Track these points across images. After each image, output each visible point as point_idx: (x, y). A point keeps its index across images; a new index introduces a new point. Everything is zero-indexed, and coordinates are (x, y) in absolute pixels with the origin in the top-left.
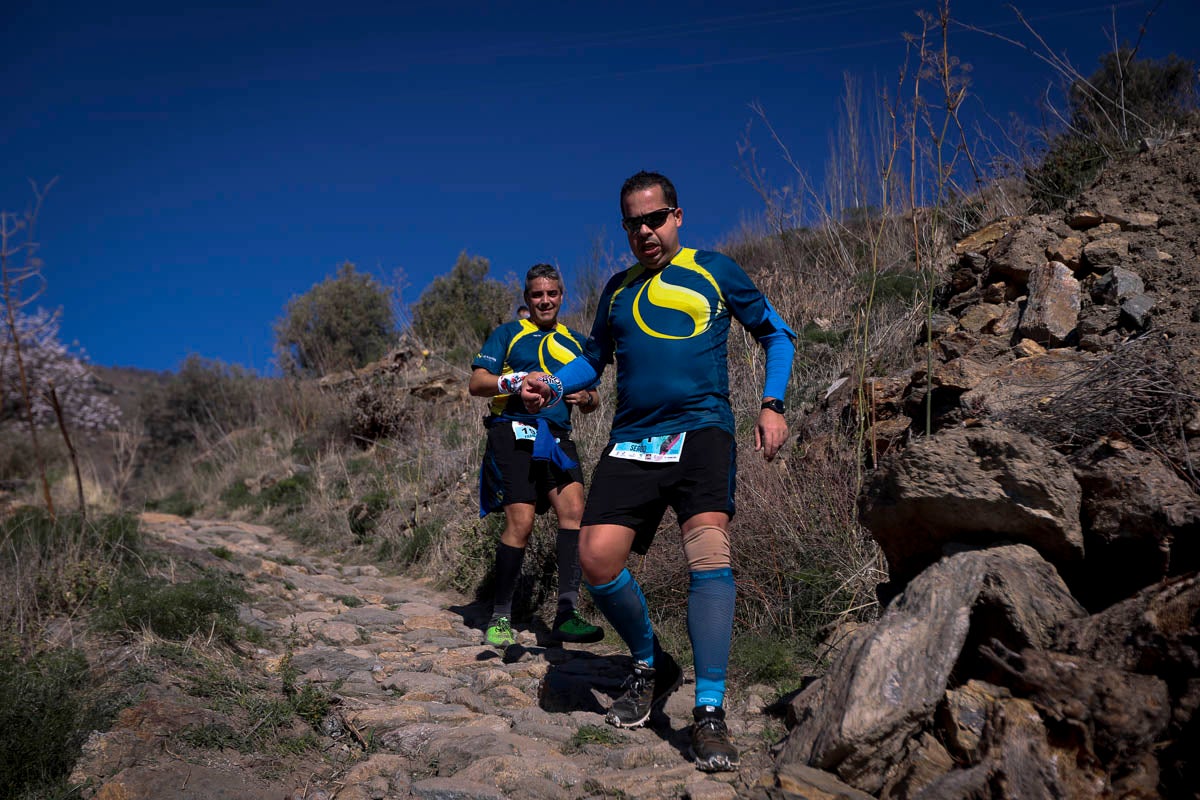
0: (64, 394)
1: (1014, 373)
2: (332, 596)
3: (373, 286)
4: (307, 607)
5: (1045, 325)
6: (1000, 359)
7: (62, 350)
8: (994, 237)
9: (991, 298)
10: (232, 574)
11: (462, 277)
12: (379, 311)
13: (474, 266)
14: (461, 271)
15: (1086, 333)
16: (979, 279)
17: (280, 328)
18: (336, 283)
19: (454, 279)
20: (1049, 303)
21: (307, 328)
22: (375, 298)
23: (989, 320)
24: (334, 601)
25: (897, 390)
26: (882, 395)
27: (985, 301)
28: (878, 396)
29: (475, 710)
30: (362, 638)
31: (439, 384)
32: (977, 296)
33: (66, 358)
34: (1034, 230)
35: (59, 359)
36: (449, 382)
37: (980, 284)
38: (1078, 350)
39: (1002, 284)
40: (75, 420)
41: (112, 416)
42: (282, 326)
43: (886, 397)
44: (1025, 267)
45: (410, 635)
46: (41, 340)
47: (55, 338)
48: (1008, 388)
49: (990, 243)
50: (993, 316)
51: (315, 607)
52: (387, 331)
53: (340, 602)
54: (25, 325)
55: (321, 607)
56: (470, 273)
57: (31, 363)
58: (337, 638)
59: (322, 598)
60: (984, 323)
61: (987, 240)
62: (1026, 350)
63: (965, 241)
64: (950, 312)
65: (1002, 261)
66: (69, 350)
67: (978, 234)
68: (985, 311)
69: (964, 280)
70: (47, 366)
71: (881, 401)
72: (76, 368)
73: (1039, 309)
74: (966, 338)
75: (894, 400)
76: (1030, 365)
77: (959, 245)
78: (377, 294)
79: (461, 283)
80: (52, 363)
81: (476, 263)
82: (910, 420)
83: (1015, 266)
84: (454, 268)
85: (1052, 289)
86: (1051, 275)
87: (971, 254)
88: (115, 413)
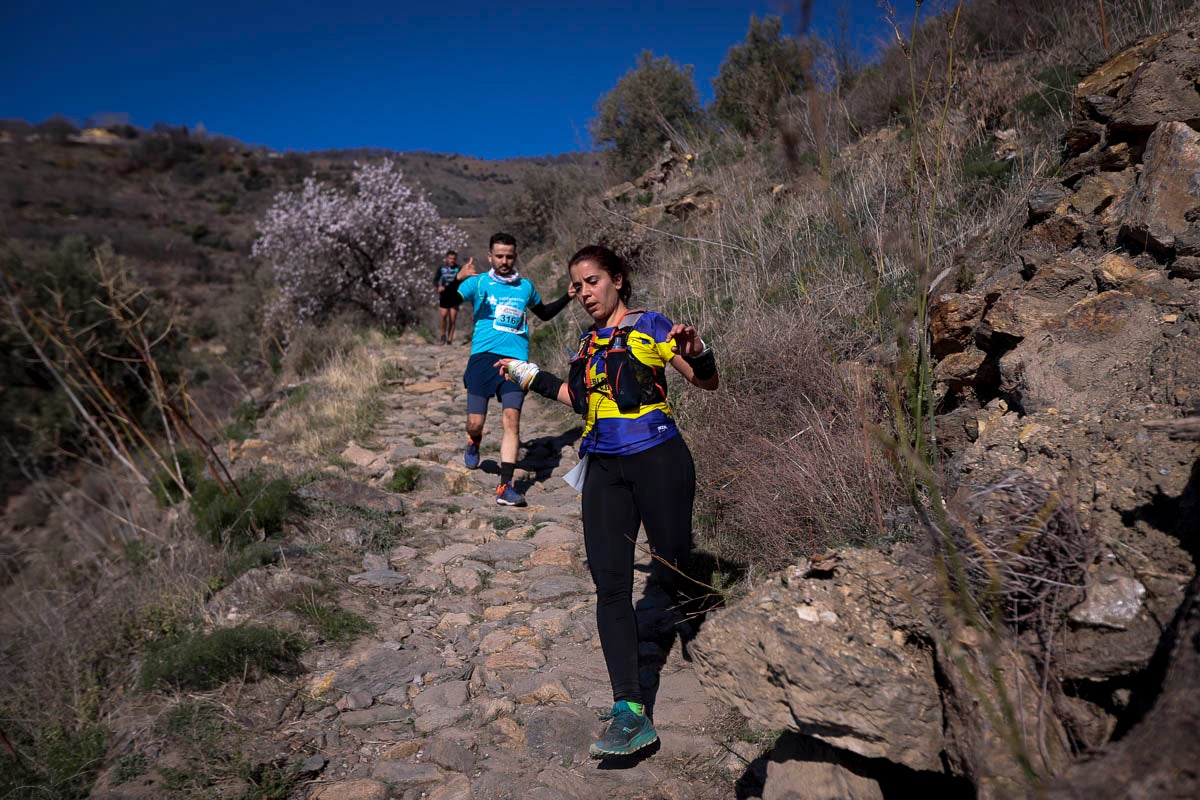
0: (418, 229)
1: (1071, 324)
2: (487, 517)
3: (673, 68)
4: (457, 538)
5: (1147, 227)
6: (1071, 290)
7: (408, 192)
8: (1127, 69)
9: (1110, 164)
10: (390, 513)
11: (756, 40)
12: (680, 94)
13: (767, 28)
14: (754, 35)
15: (1180, 254)
16: (1103, 134)
17: (593, 129)
18: (636, 73)
19: (746, 45)
20: (1156, 190)
21: (618, 123)
22: (677, 80)
23: (1103, 198)
24: (488, 523)
25: (974, 312)
26: (957, 316)
27: (1102, 170)
28: (954, 320)
29: (448, 768)
30: (484, 583)
31: (688, 200)
32: (1094, 163)
33: (413, 199)
34: (1177, 54)
35: (408, 201)
36: (699, 194)
37: (1103, 140)
38: (1171, 277)
39: (1123, 145)
40: (432, 250)
41: (462, 240)
42: (596, 126)
43: (963, 320)
44: (1150, 121)
45: (533, 573)
46: (391, 187)
47: (401, 181)
48: (1059, 347)
49: (1121, 77)
50: (1109, 192)
51: (463, 537)
52: (694, 111)
53: (492, 525)
54: (376, 175)
55: (467, 537)
56: (764, 36)
57: (388, 208)
58: (461, 585)
59: (474, 525)
60: (1097, 203)
61: (1117, 75)
62: (1107, 274)
63: (1090, 78)
64: (1065, 183)
65: (1119, 117)
66: (412, 192)
67: (1107, 67)
68: (1100, 185)
69: (1082, 138)
70: (400, 208)
71: (956, 326)
72: (423, 204)
73: (1145, 199)
74: (1075, 225)
75: (971, 323)
76: (1092, 312)
77: (1082, 85)
78: (678, 76)
79: (757, 47)
80: (403, 205)
81: (768, 23)
82: (983, 356)
83: (1138, 121)
84: (749, 33)
85: (1165, 169)
86: (1168, 143)
87: (1093, 99)
88: (463, 237)
